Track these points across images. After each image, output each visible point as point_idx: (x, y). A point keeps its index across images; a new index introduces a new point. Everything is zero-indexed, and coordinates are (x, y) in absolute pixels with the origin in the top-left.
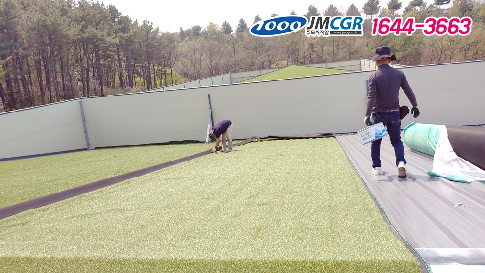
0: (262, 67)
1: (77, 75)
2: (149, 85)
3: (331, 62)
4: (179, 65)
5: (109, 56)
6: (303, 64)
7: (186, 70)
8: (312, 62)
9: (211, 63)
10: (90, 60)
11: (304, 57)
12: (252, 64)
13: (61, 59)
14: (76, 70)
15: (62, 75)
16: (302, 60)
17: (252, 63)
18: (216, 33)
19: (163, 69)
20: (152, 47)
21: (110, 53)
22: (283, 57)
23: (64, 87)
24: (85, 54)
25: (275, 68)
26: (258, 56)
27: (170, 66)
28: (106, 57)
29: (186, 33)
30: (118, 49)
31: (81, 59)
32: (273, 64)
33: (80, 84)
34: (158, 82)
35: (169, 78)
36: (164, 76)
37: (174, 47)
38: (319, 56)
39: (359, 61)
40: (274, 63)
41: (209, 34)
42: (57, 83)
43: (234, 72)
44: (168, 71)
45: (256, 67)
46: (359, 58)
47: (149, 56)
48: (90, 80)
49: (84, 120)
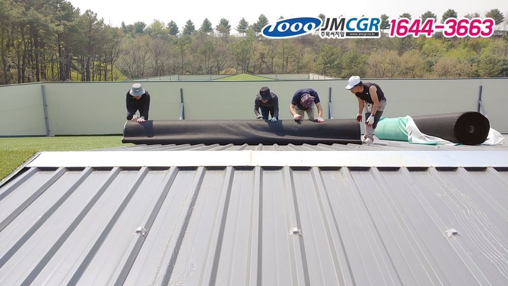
0: (210, 72)
3: (280, 73)
4: (119, 61)
6: (252, 73)
7: (126, 68)
8: (261, 73)
9: (156, 63)
11: (254, 67)
12: (200, 69)
16: (252, 70)
17: (200, 67)
18: (161, 33)
19: (102, 65)
20: (94, 40)
22: (233, 65)
25: (224, 74)
26: (207, 60)
27: (111, 61)
29: (127, 29)
30: (59, 38)
32: (221, 70)
35: (109, 75)
36: (103, 73)
37: (117, 43)
38: (268, 67)
39: (308, 74)
40: (223, 69)
41: (153, 32)
43: (182, 74)
44: (109, 67)
45: (204, 71)
46: (308, 72)
47: (90, 48)
48: (26, 68)
49: (45, 105)
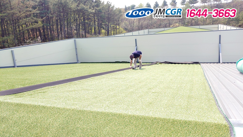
0: (165, 26)
1: (74, 27)
2: (108, 34)
3: (202, 25)
4: (123, 24)
5: (90, 19)
6: (187, 25)
7: (126, 27)
8: (192, 25)
9: (139, 24)
10: (81, 20)
11: (188, 22)
13: (67, 19)
14: (74, 25)
15: (68, 27)
17: (160, 24)
19: (115, 26)
20: (110, 15)
21: (90, 17)
22: (177, 22)
23: (68, 33)
24: (78, 17)
25: (172, 27)
26: (164, 20)
27: (119, 25)
28: (88, 19)
29: (128, 8)
30: (94, 15)
31: (77, 20)
32: (171, 25)
33: (75, 31)
34: (112, 33)
35: (118, 30)
36: (115, 30)
37: (121, 15)
38: (196, 22)
42: (65, 31)
43: (151, 28)
44: (118, 27)
45: (162, 26)
46: (218, 24)
47: (109, 19)
48: (80, 30)
49: (76, 49)
